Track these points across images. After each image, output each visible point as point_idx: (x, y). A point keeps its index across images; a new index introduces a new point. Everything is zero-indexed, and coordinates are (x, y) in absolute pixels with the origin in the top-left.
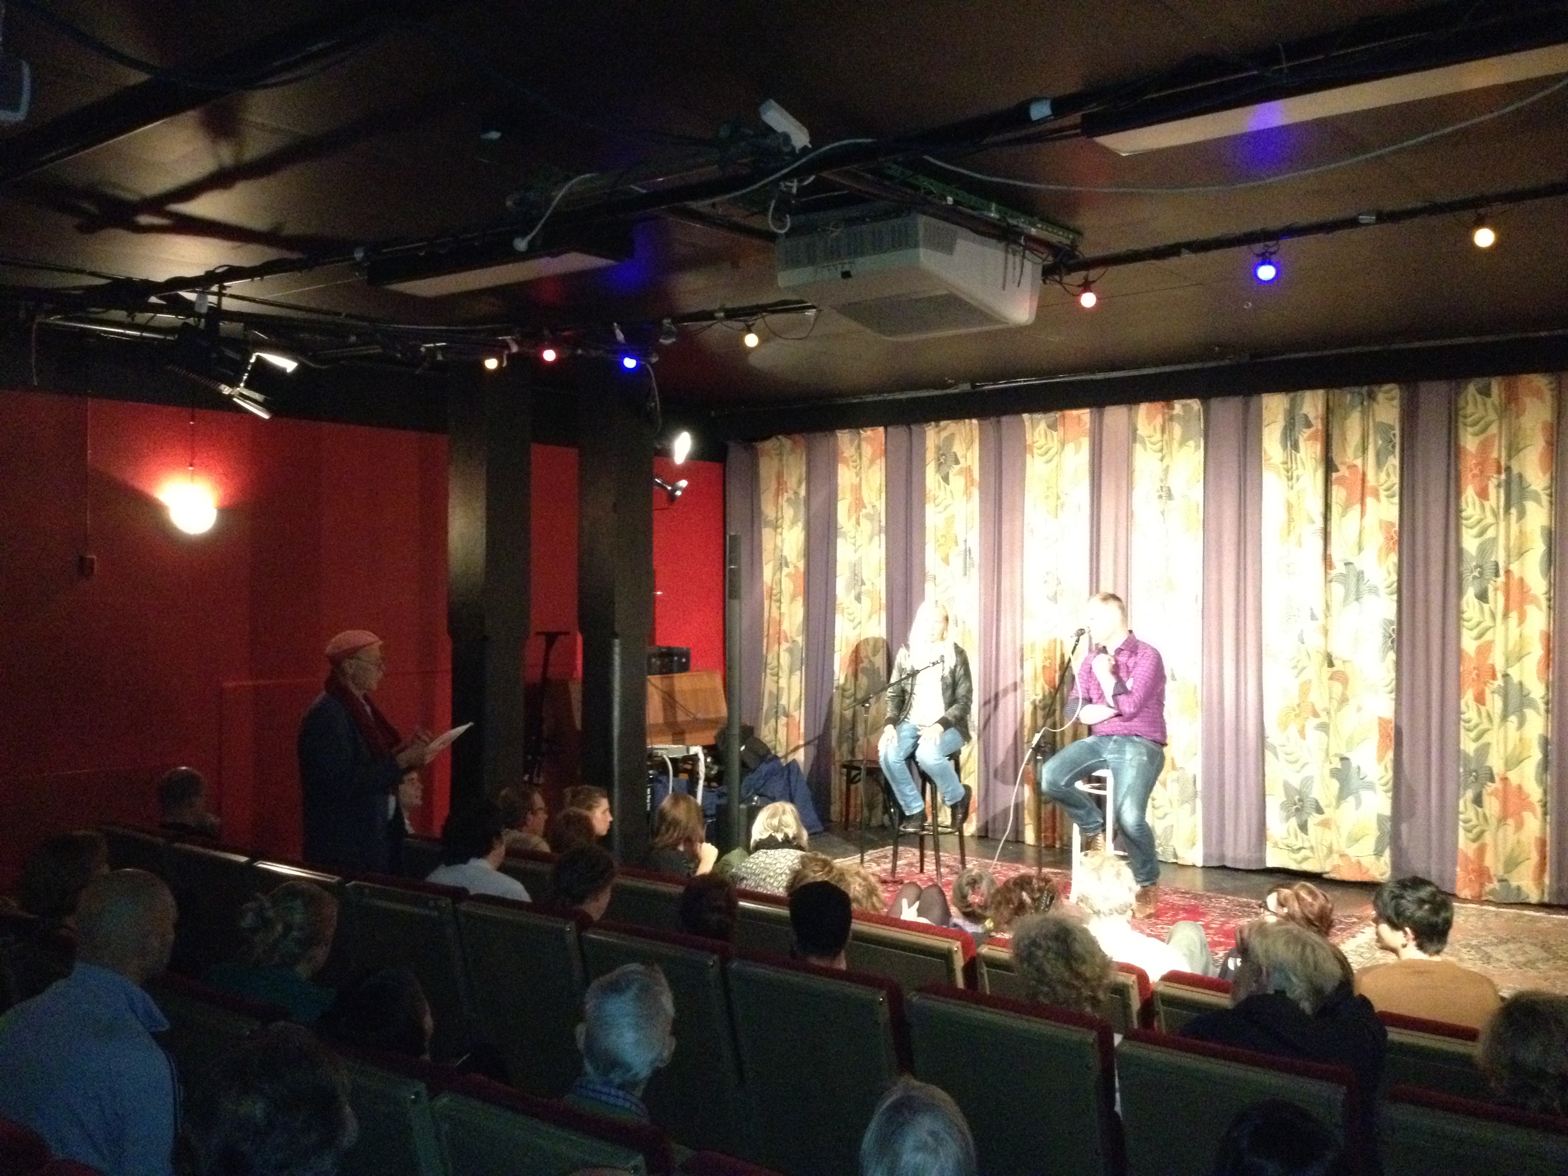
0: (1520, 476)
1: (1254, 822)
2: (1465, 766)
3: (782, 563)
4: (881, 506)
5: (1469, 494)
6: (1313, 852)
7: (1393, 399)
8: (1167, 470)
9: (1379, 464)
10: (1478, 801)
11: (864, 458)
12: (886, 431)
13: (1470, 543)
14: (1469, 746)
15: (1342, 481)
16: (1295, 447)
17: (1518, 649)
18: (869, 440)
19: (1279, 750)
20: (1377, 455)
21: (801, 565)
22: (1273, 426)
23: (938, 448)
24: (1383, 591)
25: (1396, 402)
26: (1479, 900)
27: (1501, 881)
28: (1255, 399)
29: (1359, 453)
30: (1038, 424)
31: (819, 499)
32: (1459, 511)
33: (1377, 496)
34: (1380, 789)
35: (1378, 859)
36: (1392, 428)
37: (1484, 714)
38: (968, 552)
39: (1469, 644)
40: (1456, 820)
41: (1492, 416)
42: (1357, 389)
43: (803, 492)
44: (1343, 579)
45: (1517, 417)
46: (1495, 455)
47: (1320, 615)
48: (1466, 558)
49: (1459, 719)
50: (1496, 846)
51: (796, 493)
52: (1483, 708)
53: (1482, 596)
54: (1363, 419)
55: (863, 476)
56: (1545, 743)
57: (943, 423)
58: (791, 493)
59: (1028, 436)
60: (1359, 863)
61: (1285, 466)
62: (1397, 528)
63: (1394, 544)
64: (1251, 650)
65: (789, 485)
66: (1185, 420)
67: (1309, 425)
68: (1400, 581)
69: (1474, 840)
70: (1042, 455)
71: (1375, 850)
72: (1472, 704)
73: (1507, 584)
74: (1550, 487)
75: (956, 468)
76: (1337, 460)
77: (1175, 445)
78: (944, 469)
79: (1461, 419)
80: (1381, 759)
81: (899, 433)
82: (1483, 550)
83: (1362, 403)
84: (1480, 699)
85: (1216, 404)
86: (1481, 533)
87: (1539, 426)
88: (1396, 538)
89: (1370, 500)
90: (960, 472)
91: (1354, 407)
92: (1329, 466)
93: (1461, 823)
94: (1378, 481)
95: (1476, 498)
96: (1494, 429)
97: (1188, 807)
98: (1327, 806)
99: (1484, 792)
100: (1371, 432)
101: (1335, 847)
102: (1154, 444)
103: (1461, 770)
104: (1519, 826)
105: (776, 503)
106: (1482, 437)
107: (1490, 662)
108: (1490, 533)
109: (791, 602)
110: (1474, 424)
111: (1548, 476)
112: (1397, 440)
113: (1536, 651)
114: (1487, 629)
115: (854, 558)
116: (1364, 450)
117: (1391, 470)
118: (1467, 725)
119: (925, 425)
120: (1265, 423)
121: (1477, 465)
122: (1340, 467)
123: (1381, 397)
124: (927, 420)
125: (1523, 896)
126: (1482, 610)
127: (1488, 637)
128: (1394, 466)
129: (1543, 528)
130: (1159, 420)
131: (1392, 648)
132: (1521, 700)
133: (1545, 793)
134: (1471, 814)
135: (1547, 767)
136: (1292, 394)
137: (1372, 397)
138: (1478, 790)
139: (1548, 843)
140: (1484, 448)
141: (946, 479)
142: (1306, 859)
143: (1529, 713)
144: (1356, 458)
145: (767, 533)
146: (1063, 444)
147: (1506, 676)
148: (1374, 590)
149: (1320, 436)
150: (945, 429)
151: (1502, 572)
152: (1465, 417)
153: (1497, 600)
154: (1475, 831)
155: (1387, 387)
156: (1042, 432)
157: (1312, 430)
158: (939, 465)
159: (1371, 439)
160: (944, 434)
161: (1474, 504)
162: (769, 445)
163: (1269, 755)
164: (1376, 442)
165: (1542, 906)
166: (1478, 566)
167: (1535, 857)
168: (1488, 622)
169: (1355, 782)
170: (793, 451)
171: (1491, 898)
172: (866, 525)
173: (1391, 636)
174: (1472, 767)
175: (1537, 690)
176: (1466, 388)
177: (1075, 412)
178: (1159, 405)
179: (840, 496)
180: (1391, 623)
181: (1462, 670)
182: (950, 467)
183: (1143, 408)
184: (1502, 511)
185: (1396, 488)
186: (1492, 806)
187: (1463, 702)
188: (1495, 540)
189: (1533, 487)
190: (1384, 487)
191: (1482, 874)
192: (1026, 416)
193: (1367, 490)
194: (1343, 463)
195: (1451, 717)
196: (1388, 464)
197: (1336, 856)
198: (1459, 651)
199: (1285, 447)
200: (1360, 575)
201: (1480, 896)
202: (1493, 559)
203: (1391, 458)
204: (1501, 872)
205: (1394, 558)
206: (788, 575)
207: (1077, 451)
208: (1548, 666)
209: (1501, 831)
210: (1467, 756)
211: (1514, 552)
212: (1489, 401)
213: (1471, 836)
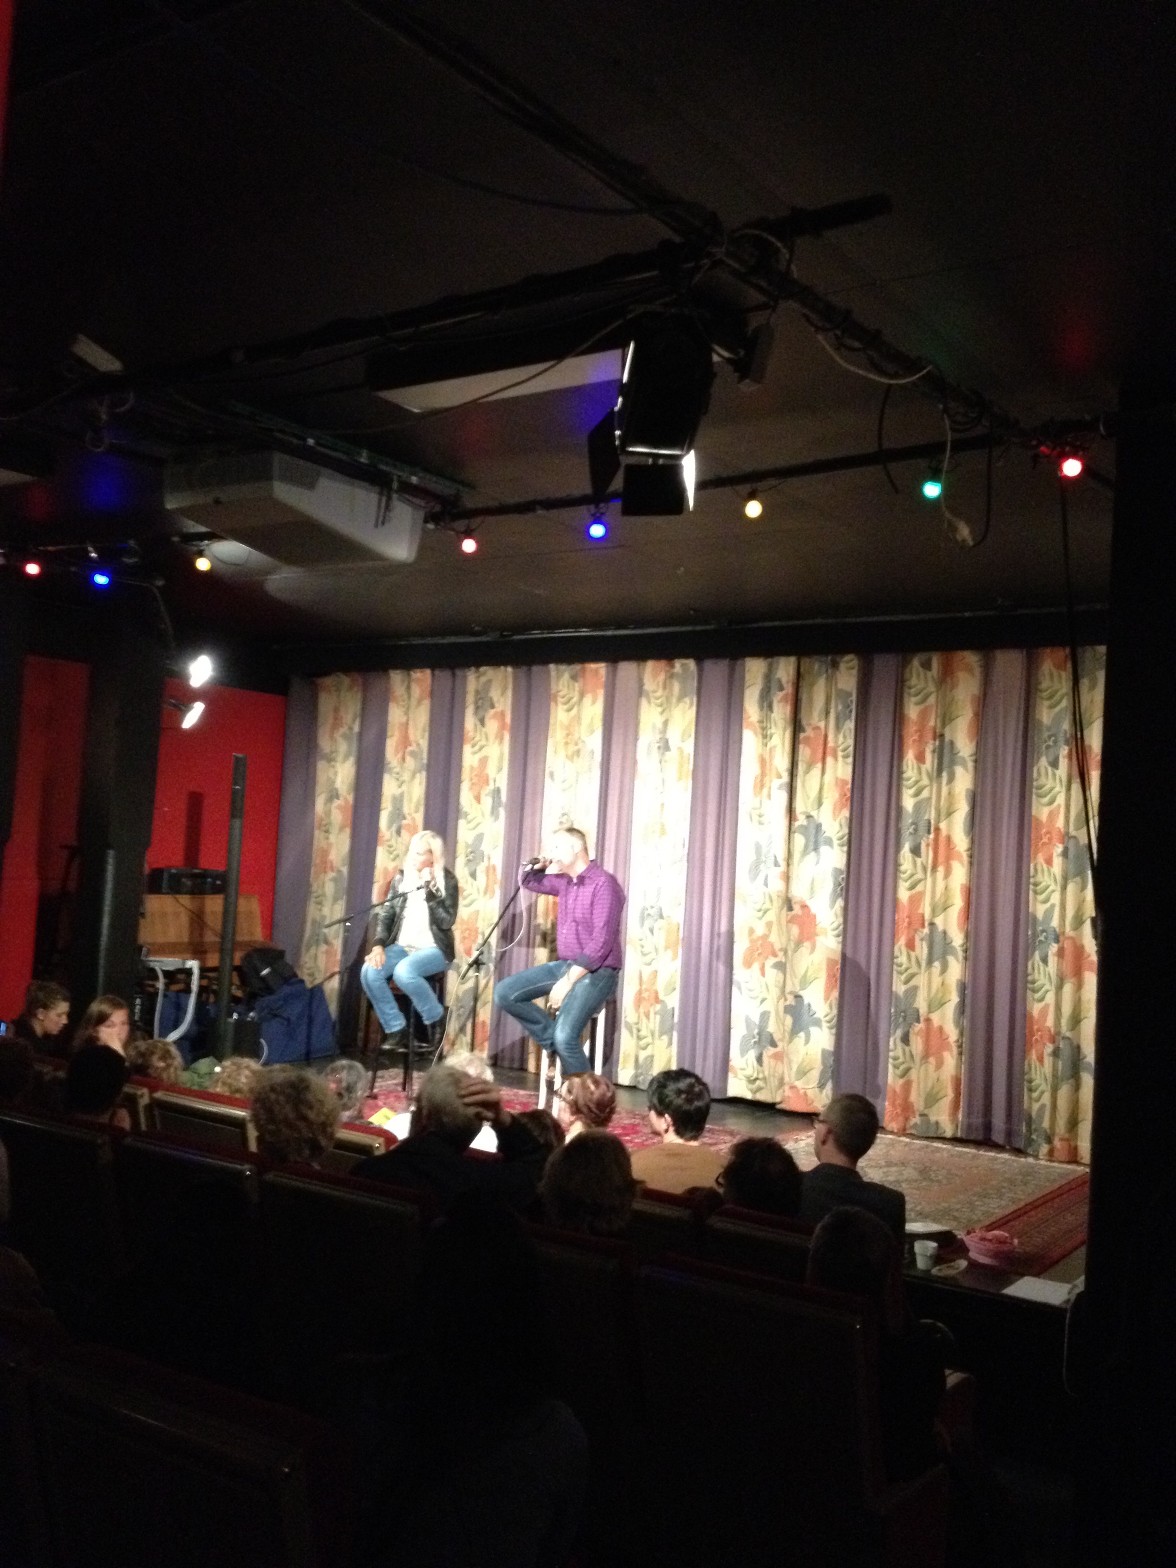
0: (952, 743)
1: (720, 1055)
2: (896, 1006)
3: (333, 795)
4: (424, 743)
5: (910, 757)
6: (766, 1082)
7: (852, 668)
8: (666, 723)
9: (838, 728)
10: (906, 1039)
11: (412, 699)
12: (433, 675)
13: (908, 803)
14: (899, 988)
15: (807, 740)
16: (770, 707)
17: (943, 900)
18: (418, 680)
19: (743, 986)
20: (837, 719)
21: (351, 798)
22: (753, 687)
23: (477, 692)
24: (836, 842)
25: (854, 672)
26: (903, 1132)
27: (922, 1115)
28: (739, 662)
29: (823, 717)
30: (562, 675)
31: (371, 735)
32: (900, 773)
33: (835, 757)
34: (825, 1025)
35: (821, 1092)
36: (850, 695)
37: (913, 959)
38: (498, 791)
39: (904, 894)
40: (887, 1057)
41: (932, 688)
42: (824, 659)
43: (356, 728)
44: (804, 830)
45: (951, 691)
46: (932, 723)
47: (783, 864)
48: (904, 816)
49: (892, 963)
50: (919, 1083)
51: (351, 729)
52: (913, 954)
53: (916, 851)
54: (826, 686)
55: (411, 716)
56: (963, 988)
57: (483, 669)
58: (346, 727)
59: (553, 686)
60: (805, 1094)
61: (761, 725)
62: (849, 786)
63: (846, 800)
64: (725, 894)
65: (344, 721)
66: (683, 680)
67: (781, 688)
68: (850, 834)
69: (902, 1076)
70: (565, 704)
71: (819, 1083)
72: (904, 949)
73: (936, 840)
74: (976, 754)
75: (492, 712)
76: (804, 722)
77: (674, 700)
78: (481, 713)
79: (906, 690)
80: (827, 998)
81: (444, 675)
82: (918, 807)
83: (827, 671)
84: (910, 945)
85: (708, 664)
86: (917, 794)
87: (969, 698)
88: (849, 795)
89: (829, 760)
90: (495, 716)
91: (819, 674)
92: (797, 726)
93: (891, 1060)
94: (836, 742)
95: (915, 761)
96: (932, 700)
97: (665, 1038)
98: (779, 1040)
99: (911, 1031)
100: (833, 697)
101: (787, 1079)
102: (657, 698)
103: (893, 1010)
104: (940, 1065)
105: (332, 737)
106: (922, 707)
107: (920, 911)
108: (925, 794)
109: (339, 834)
110: (916, 695)
111: (974, 743)
112: (854, 706)
113: (958, 902)
114: (920, 881)
115: (397, 792)
116: (827, 713)
117: (847, 733)
118: (899, 969)
119: (466, 670)
120: (747, 684)
121: (916, 731)
122: (807, 728)
123: (842, 666)
124: (467, 665)
125: (940, 1131)
126: (915, 863)
127: (919, 888)
128: (850, 729)
129: (967, 790)
130: (662, 677)
131: (841, 895)
132: (944, 947)
133: (961, 1034)
134: (899, 1052)
135: (964, 1011)
136: (770, 660)
137: (835, 665)
138: (906, 1029)
139: (962, 1081)
140: (923, 716)
141: (482, 722)
142: (759, 1089)
143: (951, 959)
144: (820, 721)
145: (321, 765)
146: (582, 695)
147: (932, 924)
148: (829, 842)
149: (790, 698)
150: (484, 674)
151: (932, 829)
152: (910, 688)
153: (927, 854)
154: (902, 1068)
155: (847, 658)
156: (566, 684)
157: (784, 692)
158: (477, 708)
159: (833, 705)
160: (483, 679)
161: (913, 768)
162: (328, 681)
163: (735, 989)
164: (836, 707)
165: (955, 1140)
166: (913, 823)
167: (950, 1094)
168: (920, 875)
169: (805, 1017)
170: (350, 688)
171: (914, 1132)
172: (410, 762)
173: (840, 885)
174: (903, 1007)
175: (957, 939)
176: (911, 660)
177: (593, 666)
178: (662, 664)
179: (389, 734)
180: (841, 872)
181: (896, 918)
182: (486, 711)
183: (650, 665)
184: (935, 774)
185: (851, 749)
186: (917, 1044)
187: (896, 948)
188: (929, 799)
189: (961, 754)
190: (841, 748)
191: (907, 1109)
192: (552, 666)
193: (828, 751)
194: (810, 725)
195: (886, 961)
196: (845, 727)
197: (786, 1088)
198: (895, 901)
199: (761, 708)
200: (819, 827)
201: (904, 1130)
202: (926, 817)
203: (848, 722)
204: (922, 1108)
205: (846, 813)
206: (339, 807)
207: (594, 702)
208: (968, 918)
209: (923, 1068)
210: (897, 997)
211: (944, 811)
212: (929, 674)
213: (898, 1072)
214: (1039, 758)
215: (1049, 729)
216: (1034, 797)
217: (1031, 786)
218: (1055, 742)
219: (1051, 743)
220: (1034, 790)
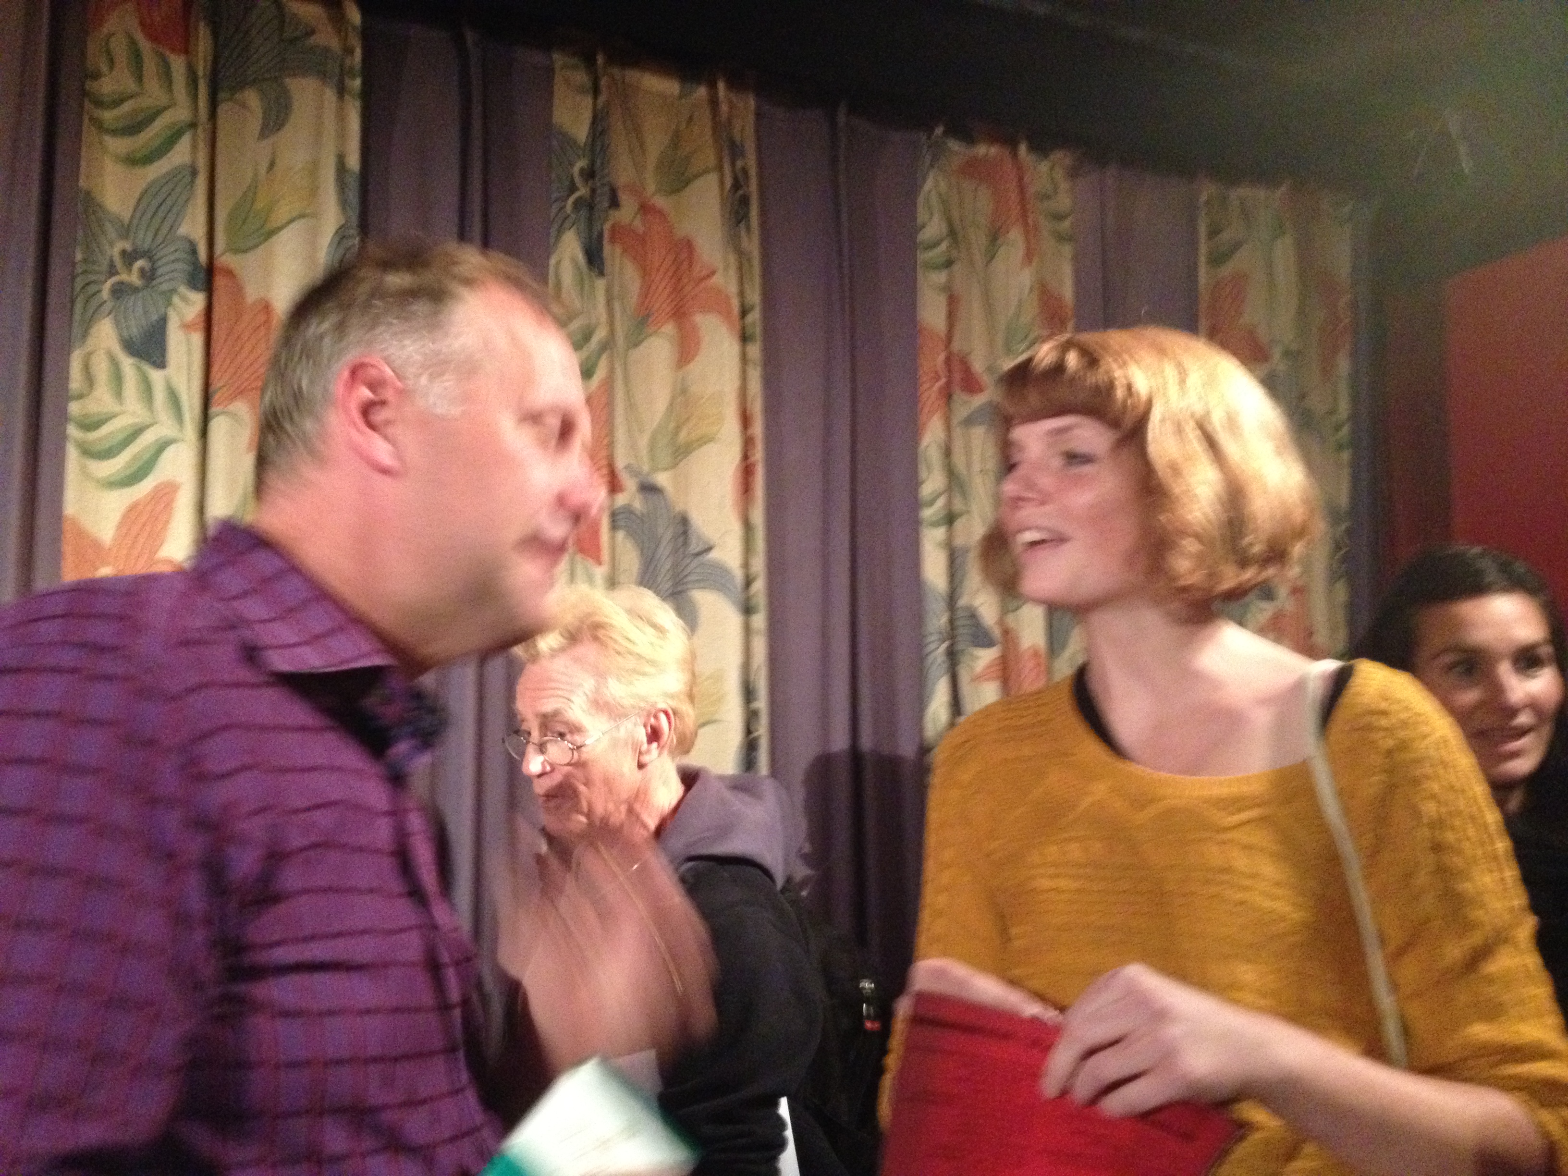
214: (88, 325)
215: (125, 231)
216: (72, 454)
217: (64, 417)
218: (149, 276)
219: (134, 278)
220: (72, 431)
